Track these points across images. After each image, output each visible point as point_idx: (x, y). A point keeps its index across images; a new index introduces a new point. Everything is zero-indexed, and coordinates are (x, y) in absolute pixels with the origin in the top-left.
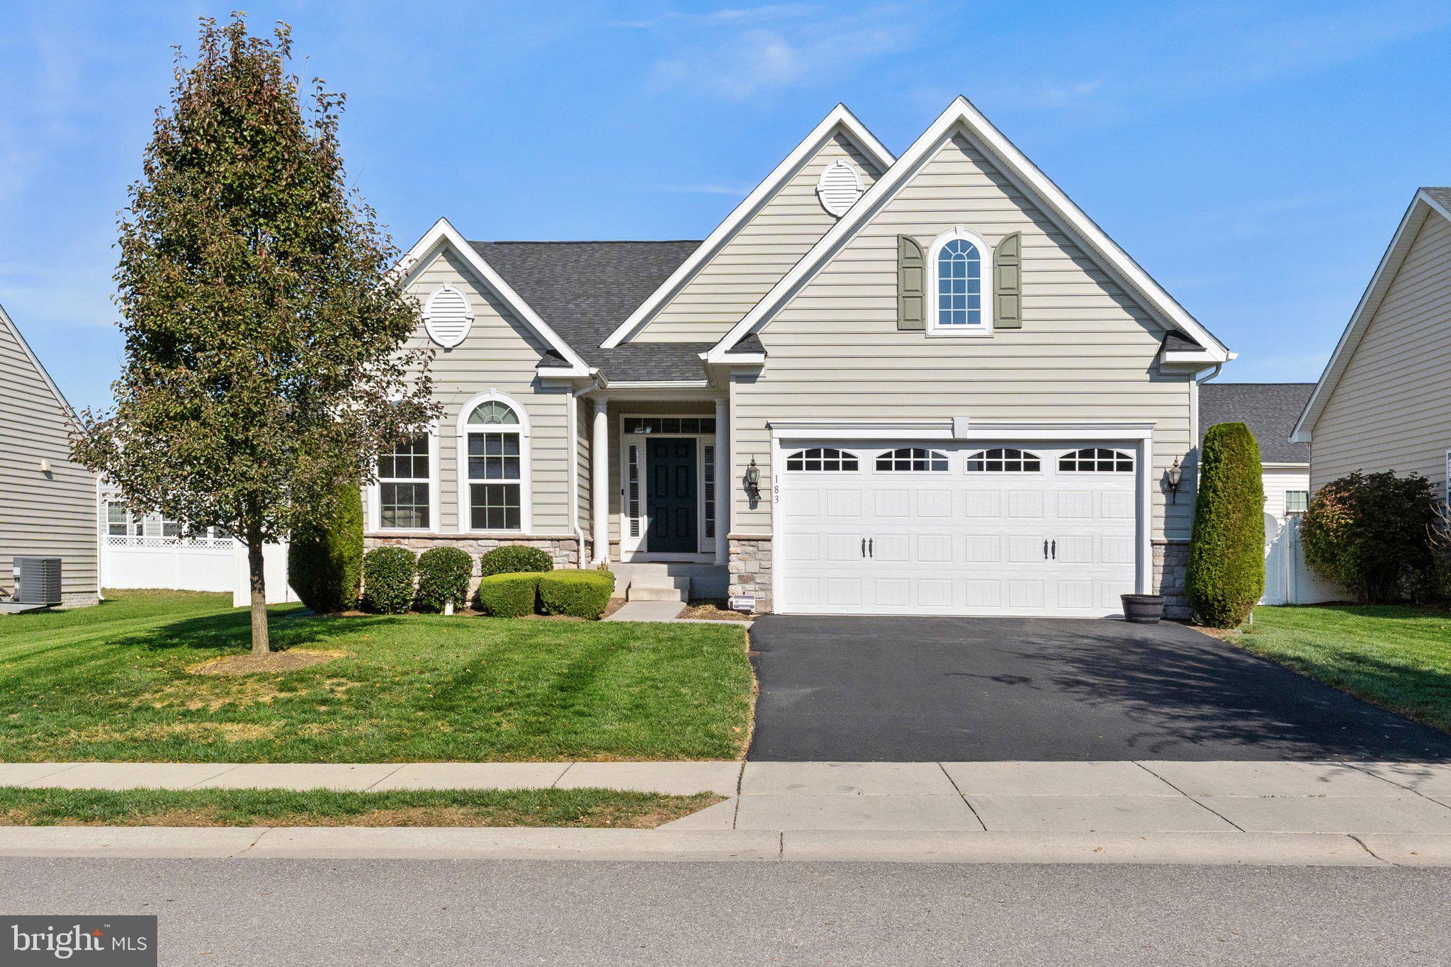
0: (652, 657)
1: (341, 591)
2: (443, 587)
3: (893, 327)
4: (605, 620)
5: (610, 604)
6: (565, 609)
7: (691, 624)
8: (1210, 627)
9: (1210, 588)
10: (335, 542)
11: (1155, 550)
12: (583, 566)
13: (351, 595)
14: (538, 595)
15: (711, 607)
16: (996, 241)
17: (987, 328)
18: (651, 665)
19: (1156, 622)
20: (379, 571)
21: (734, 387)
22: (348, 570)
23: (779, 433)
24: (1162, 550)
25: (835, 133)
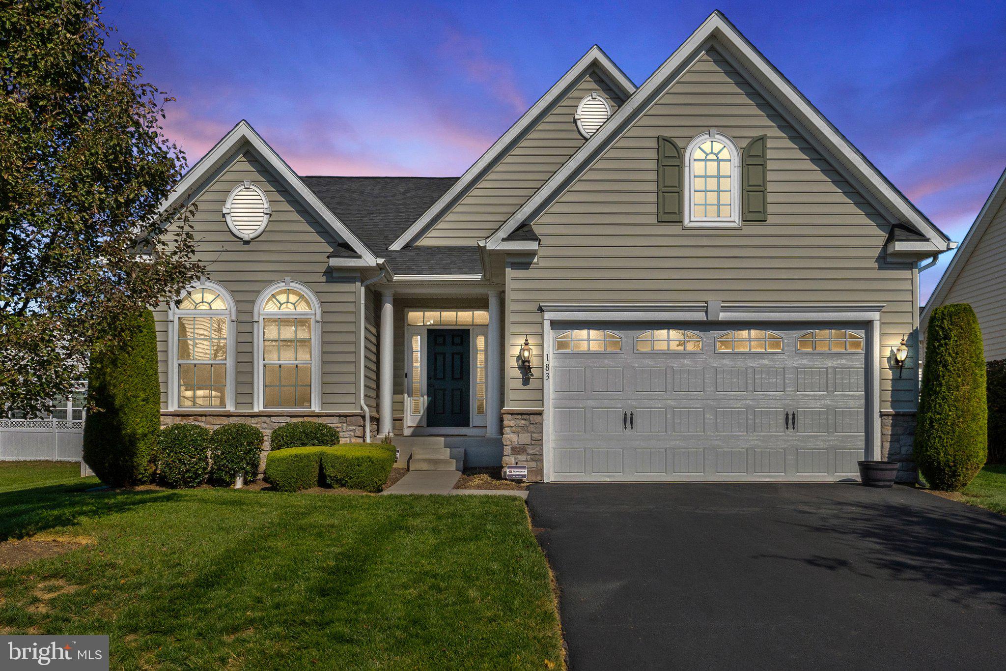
0: (432, 541)
1: (133, 467)
2: (233, 461)
3: (653, 220)
4: (386, 493)
5: (393, 474)
6: (347, 482)
7: (469, 496)
8: (939, 490)
9: (942, 455)
10: (128, 420)
11: (884, 420)
12: (368, 440)
13: (145, 470)
14: (321, 468)
15: (485, 477)
16: (744, 143)
17: (737, 221)
18: (431, 553)
19: (890, 486)
20: (171, 447)
21: (510, 273)
22: (141, 446)
23: (549, 316)
24: (889, 421)
25: (590, 71)
